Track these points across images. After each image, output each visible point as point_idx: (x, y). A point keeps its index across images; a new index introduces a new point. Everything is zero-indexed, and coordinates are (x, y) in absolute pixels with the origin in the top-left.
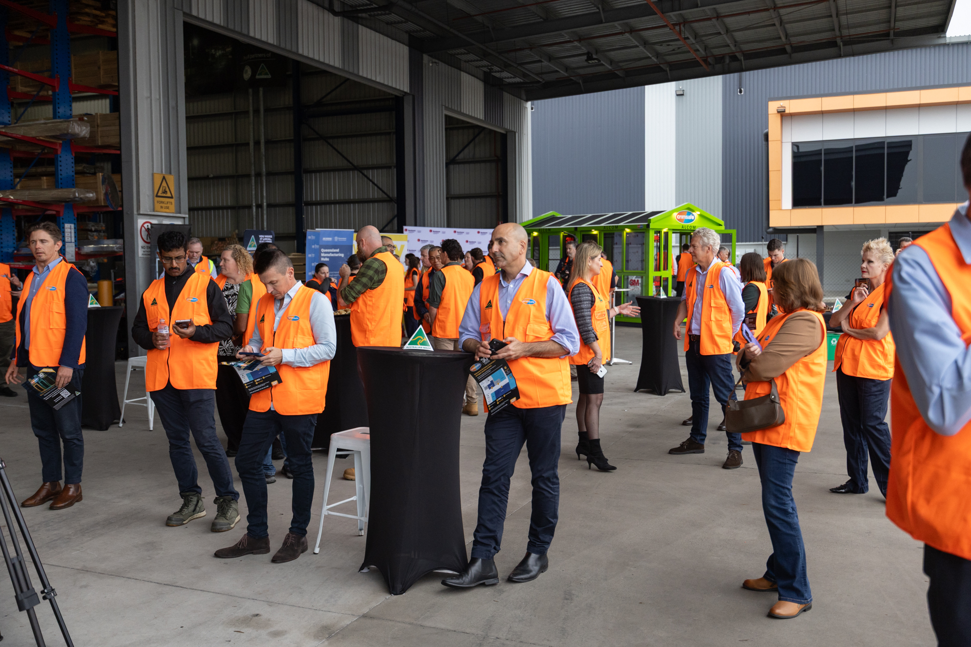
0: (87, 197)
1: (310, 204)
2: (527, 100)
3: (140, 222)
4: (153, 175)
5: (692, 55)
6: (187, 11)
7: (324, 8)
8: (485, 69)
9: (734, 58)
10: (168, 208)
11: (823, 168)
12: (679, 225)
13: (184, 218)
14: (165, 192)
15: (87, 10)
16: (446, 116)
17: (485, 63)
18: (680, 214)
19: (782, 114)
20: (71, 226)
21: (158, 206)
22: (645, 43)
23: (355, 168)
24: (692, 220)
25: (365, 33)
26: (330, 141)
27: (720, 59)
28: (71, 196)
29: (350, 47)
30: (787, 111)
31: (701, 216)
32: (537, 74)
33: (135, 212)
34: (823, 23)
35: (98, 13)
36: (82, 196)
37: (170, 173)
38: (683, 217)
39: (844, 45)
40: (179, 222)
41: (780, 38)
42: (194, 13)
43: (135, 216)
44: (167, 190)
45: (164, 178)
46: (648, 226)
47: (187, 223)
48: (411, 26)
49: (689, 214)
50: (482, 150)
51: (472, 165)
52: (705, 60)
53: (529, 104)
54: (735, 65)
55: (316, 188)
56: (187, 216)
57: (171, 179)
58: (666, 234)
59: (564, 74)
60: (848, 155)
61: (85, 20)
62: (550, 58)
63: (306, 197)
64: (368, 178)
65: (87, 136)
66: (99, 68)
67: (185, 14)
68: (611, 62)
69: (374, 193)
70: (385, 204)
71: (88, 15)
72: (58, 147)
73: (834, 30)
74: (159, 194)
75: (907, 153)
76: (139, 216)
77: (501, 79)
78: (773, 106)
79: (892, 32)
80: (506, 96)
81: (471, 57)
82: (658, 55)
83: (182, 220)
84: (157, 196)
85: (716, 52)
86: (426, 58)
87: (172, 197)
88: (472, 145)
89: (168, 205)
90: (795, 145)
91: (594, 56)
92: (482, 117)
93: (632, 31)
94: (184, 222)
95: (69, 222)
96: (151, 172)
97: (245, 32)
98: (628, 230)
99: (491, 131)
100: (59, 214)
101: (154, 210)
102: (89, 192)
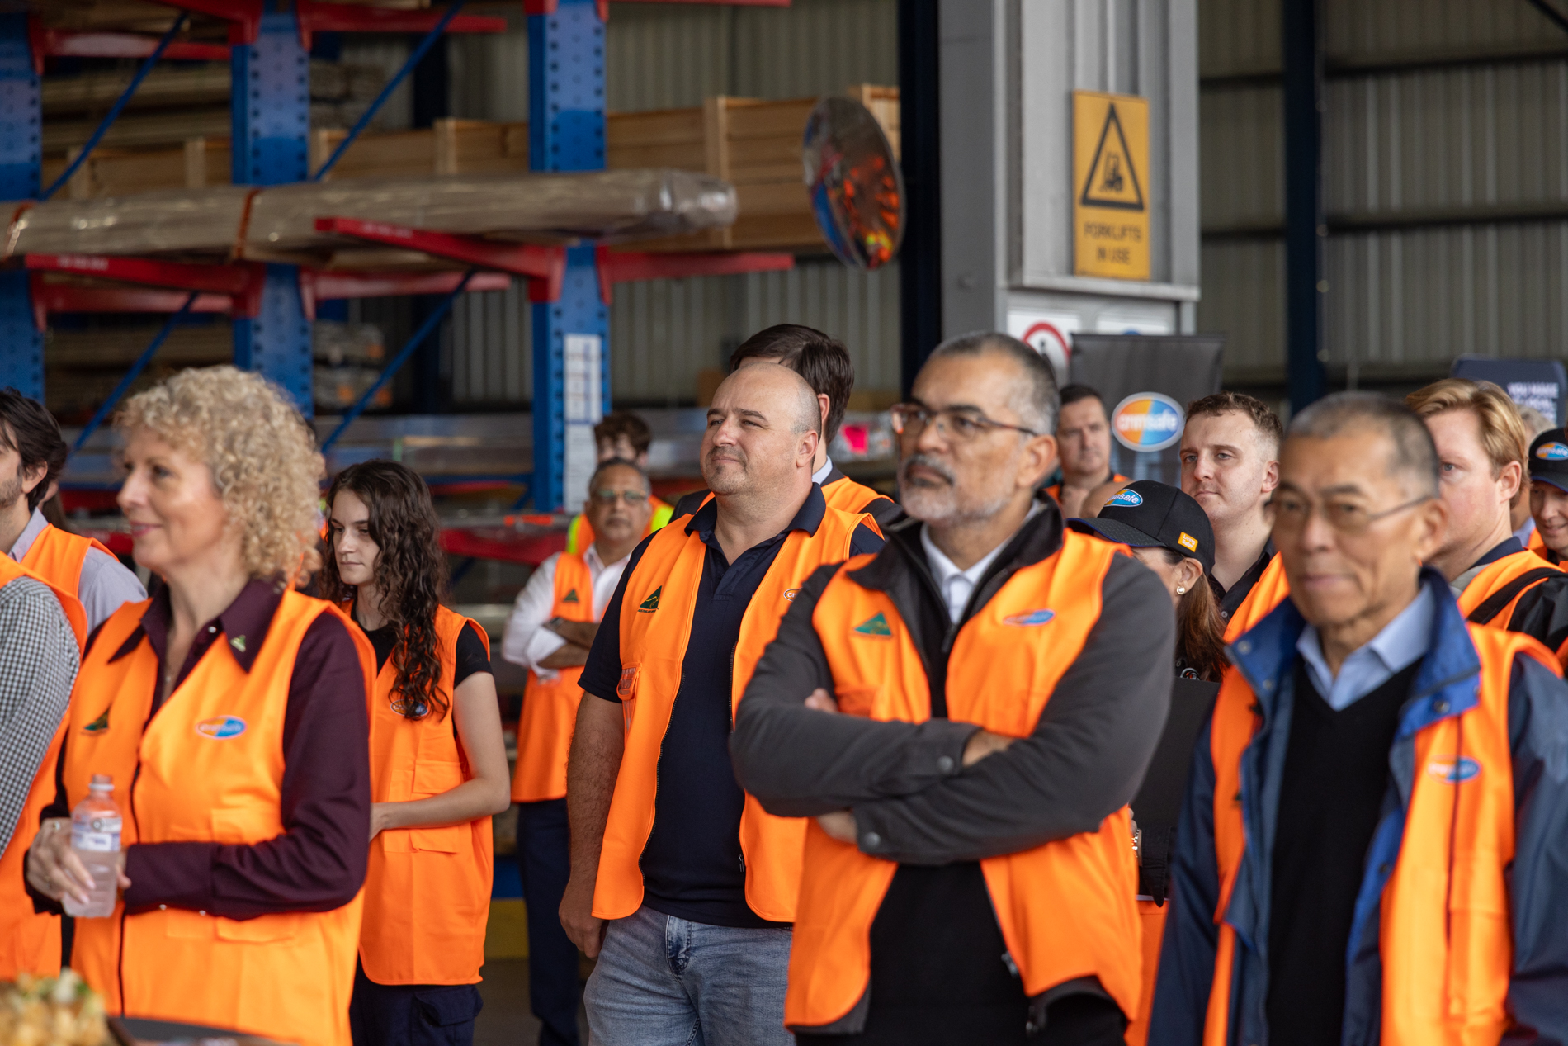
0: (704, 212)
3: (1015, 319)
4: (1071, 99)
10: (1123, 256)
13: (1177, 304)
14: (1115, 181)
20: (587, 348)
21: (1088, 246)
33: (1001, 281)
36: (686, 206)
37: (1134, 90)
40: (1155, 324)
43: (1001, 296)
44: (1124, 171)
45: (1112, 115)
47: (1189, 327)
56: (1192, 293)
57: (1137, 115)
74: (1096, 192)
76: (1015, 299)
83: (1167, 313)
84: (1087, 201)
87: (1138, 206)
89: (1127, 243)
94: (1178, 322)
95: (581, 329)
96: (1063, 88)
100: (537, 289)
101: (1072, 269)
102: (711, 186)
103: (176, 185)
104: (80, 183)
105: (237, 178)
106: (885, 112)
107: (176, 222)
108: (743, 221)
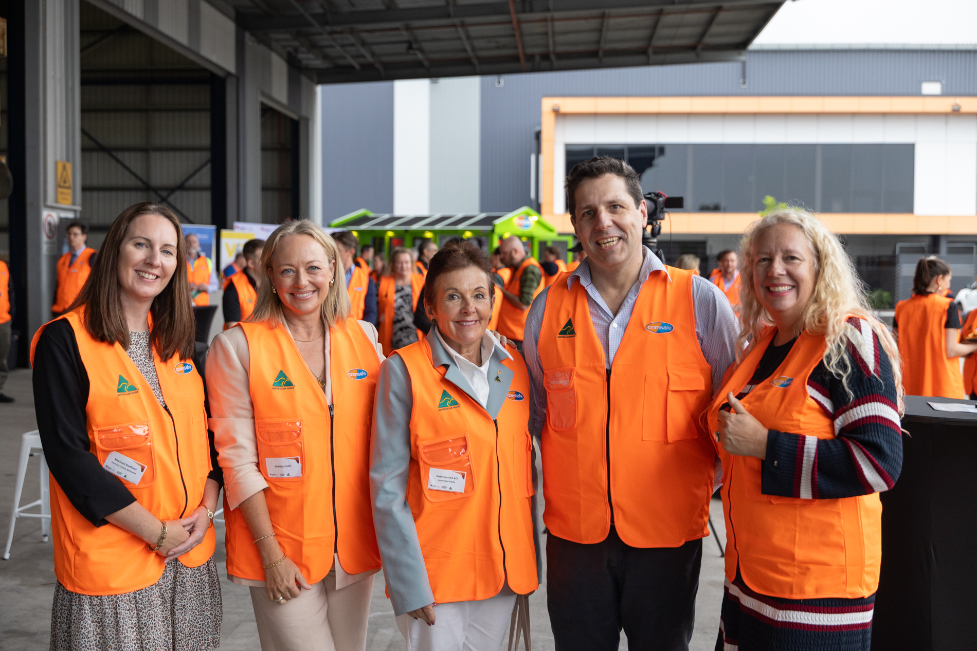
2: (320, 84)
3: (45, 215)
4: (56, 163)
5: (519, 51)
8: (291, 50)
9: (545, 57)
10: (66, 199)
12: (520, 231)
13: (76, 211)
14: (65, 182)
16: (262, 103)
18: (520, 219)
19: (557, 113)
21: (60, 196)
22: (469, 38)
24: (527, 226)
25: (205, 9)
29: (194, 23)
30: (562, 110)
31: (537, 221)
33: (42, 203)
34: (644, 33)
37: (69, 161)
38: (521, 222)
39: (653, 53)
40: (70, 215)
41: (599, 43)
43: (42, 208)
44: (67, 180)
45: (64, 167)
46: (493, 231)
49: (526, 219)
53: (319, 89)
54: (545, 64)
56: (79, 208)
57: (69, 166)
64: (118, 161)
68: (425, 52)
73: (649, 40)
74: (62, 184)
76: (44, 209)
77: (304, 62)
78: (548, 104)
79: (701, 46)
80: (304, 78)
81: (287, 36)
82: (476, 49)
83: (75, 213)
84: (59, 186)
86: (247, 35)
87: (69, 188)
89: (67, 196)
90: (566, 145)
91: (414, 45)
92: (285, 103)
93: (459, 25)
94: (76, 215)
96: (54, 161)
98: (469, 234)
101: (56, 201)
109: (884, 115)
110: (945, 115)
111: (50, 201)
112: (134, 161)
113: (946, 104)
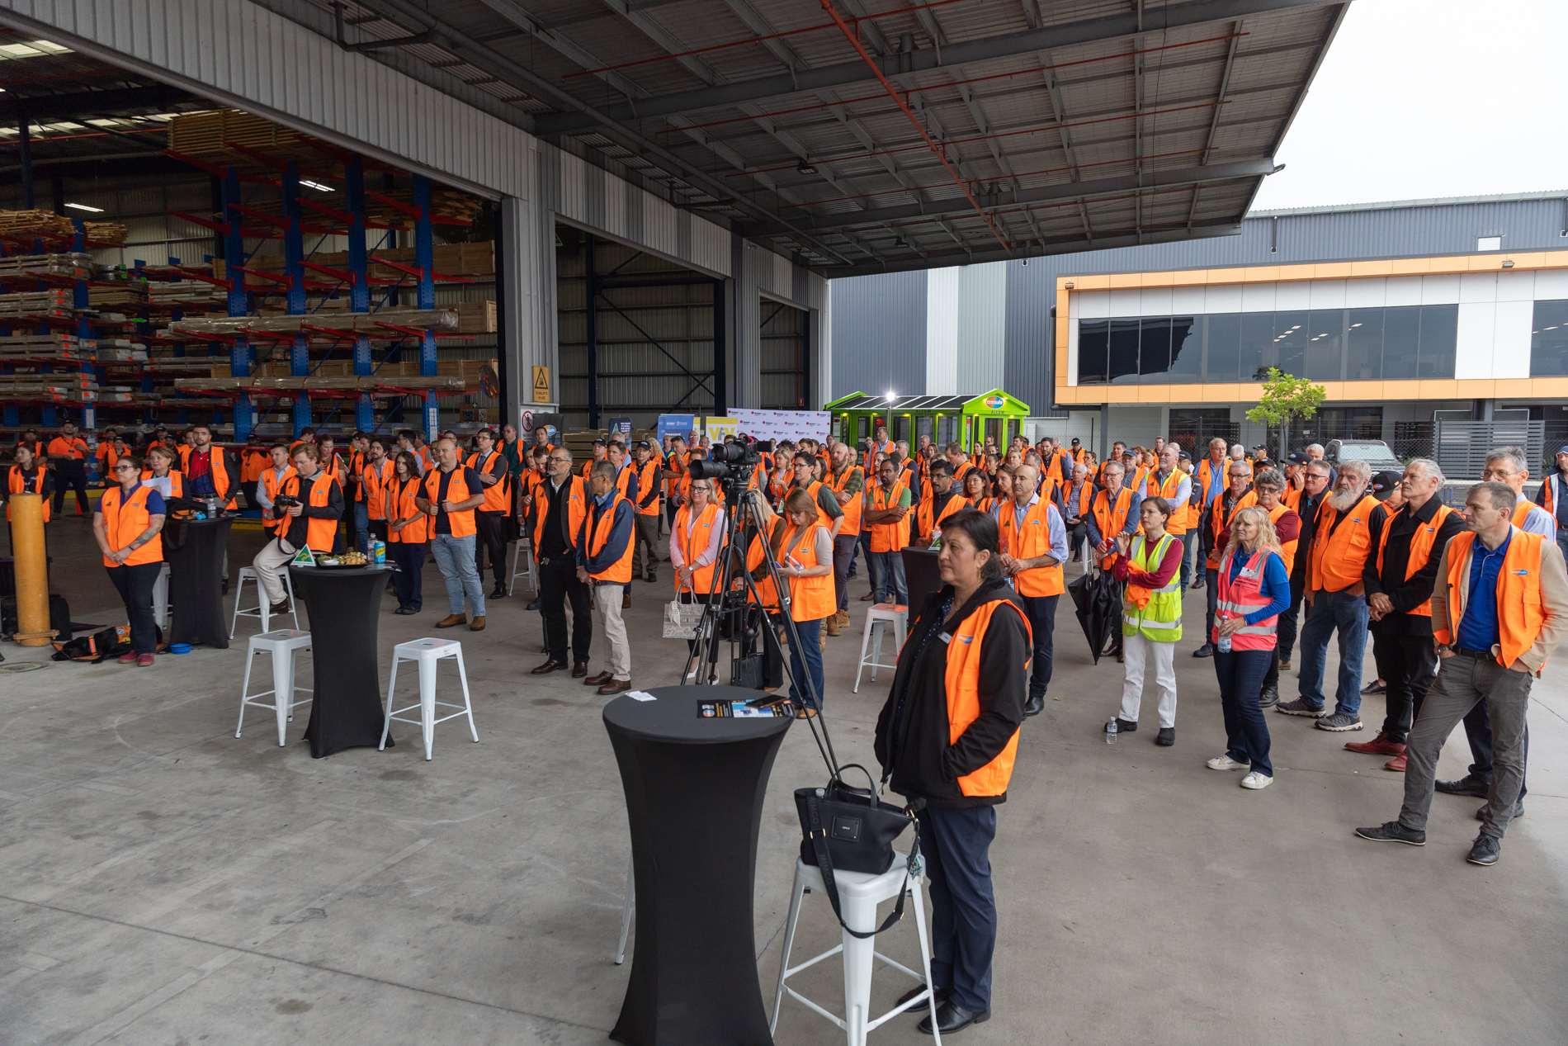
0: (458, 385)
1: (601, 376)
2: (828, 278)
3: (522, 411)
4: (532, 367)
5: (999, 239)
6: (558, 211)
7: (663, 199)
8: (794, 249)
9: (1035, 242)
10: (544, 398)
11: (1108, 346)
12: (988, 411)
13: (554, 407)
14: (542, 383)
15: (449, 203)
16: (762, 298)
17: (797, 244)
18: (989, 399)
19: (1070, 290)
20: (434, 411)
21: (537, 396)
22: (953, 230)
23: (651, 341)
24: (1000, 406)
25: (697, 222)
26: (625, 313)
27: (1022, 243)
28: (444, 384)
29: (684, 236)
30: (1075, 288)
31: (1009, 401)
32: (843, 254)
33: (519, 403)
34: (1128, 214)
35: (458, 205)
36: (454, 383)
37: (546, 366)
38: (992, 402)
39: (1143, 233)
40: (551, 411)
41: (1083, 226)
42: (563, 213)
43: (519, 407)
44: (544, 381)
45: (541, 370)
46: (961, 411)
47: (557, 412)
48: (736, 212)
49: (998, 399)
50: (783, 326)
51: (771, 341)
52: (1009, 244)
53: (830, 282)
54: (1035, 249)
55: (609, 360)
56: (558, 405)
57: (546, 370)
58: (977, 418)
59: (868, 253)
60: (1134, 328)
61: (445, 212)
62: (859, 241)
63: (599, 369)
64: (664, 351)
65: (456, 326)
66: (460, 258)
67: (556, 214)
68: (917, 244)
69: (671, 367)
70: (681, 378)
71: (450, 207)
72: (423, 335)
73: (1135, 220)
74: (538, 386)
75: (1188, 327)
76: (522, 407)
77: (807, 259)
78: (1062, 283)
79: (1190, 223)
80: (811, 274)
81: (785, 239)
82: (963, 239)
83: (553, 409)
84: (536, 387)
85: (1019, 237)
86: (745, 241)
87: (547, 388)
88: (771, 321)
89: (544, 395)
90: (1080, 320)
91: (904, 241)
92: (790, 297)
93: (943, 219)
94: (555, 411)
95: (432, 407)
97: (602, 228)
98: (940, 415)
99: (790, 307)
100: (424, 399)
101: (533, 401)
102: (459, 380)
103: (340, 374)
104: (318, 373)
105: (356, 374)
106: (495, 366)
107: (343, 383)
108: (467, 385)
109: (1423, 276)
110: (1495, 273)
111: (527, 399)
112: (676, 350)
113: (1496, 262)
